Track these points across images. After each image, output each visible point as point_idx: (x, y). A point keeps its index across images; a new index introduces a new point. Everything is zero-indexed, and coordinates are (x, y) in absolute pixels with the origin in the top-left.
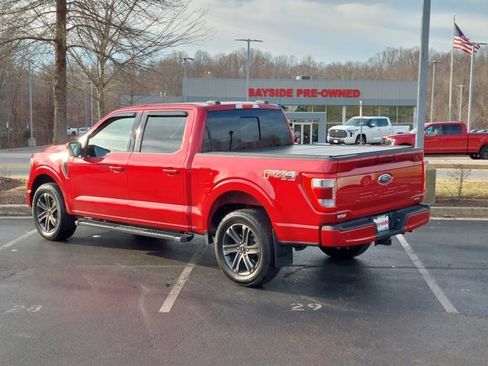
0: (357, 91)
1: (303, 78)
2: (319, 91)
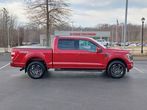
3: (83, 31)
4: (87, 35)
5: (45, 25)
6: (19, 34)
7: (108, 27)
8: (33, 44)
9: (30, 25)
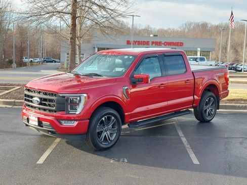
0: (182, 43)
1: (154, 36)
2: (163, 42)
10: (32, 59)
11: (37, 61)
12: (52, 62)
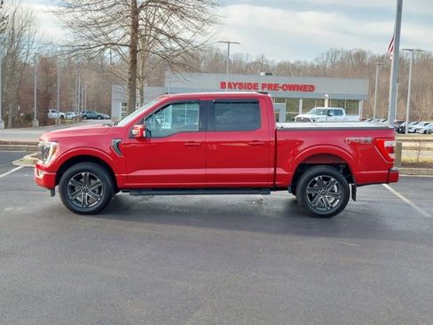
1: (266, 74)
2: (281, 85)
3: (270, 74)
4: (281, 90)
5: (126, 50)
6: (36, 81)
7: (367, 61)
8: (90, 118)
9: (74, 50)
10: (63, 114)
11: (71, 116)
12: (97, 118)
